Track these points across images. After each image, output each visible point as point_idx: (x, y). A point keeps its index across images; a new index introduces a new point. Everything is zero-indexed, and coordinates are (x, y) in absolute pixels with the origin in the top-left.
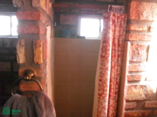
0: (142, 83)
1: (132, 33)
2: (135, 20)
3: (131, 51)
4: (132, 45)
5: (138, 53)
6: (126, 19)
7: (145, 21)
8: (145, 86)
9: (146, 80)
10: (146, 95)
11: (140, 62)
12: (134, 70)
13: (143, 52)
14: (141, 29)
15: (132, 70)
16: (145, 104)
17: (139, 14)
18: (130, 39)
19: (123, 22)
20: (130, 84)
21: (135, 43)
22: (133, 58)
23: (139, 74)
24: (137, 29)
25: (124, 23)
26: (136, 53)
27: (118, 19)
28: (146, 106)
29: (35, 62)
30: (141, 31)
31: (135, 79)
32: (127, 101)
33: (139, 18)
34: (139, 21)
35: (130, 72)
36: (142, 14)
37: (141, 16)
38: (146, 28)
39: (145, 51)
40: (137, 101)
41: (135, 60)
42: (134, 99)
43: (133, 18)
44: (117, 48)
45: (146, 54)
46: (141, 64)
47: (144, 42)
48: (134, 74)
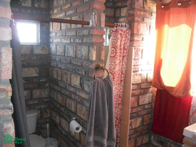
0: (140, 72)
1: (135, 42)
2: (136, 34)
3: (134, 53)
4: (135, 49)
5: (138, 54)
6: (130, 33)
7: (141, 34)
8: (141, 74)
9: (141, 71)
10: (142, 80)
11: (139, 59)
12: (136, 64)
13: (140, 53)
14: (139, 39)
15: (135, 64)
16: (141, 86)
17: (138, 30)
18: (134, 45)
19: (127, 35)
20: (134, 74)
21: (136, 48)
22: (135, 57)
23: (138, 67)
24: (137, 39)
25: (129, 35)
26: (137, 54)
27: (124, 33)
28: (142, 87)
29: (101, 59)
30: (139, 41)
31: (137, 70)
32: (133, 84)
33: (138, 33)
34: (138, 34)
35: (134, 66)
36: (140, 30)
37: (139, 32)
38: (141, 39)
39: (141, 52)
40: (138, 84)
41: (136, 58)
42: (136, 83)
43: (135, 33)
44: (122, 51)
45: (141, 54)
46: (139, 60)
47: (140, 47)
48: (136, 67)
